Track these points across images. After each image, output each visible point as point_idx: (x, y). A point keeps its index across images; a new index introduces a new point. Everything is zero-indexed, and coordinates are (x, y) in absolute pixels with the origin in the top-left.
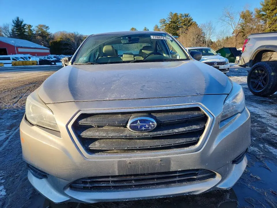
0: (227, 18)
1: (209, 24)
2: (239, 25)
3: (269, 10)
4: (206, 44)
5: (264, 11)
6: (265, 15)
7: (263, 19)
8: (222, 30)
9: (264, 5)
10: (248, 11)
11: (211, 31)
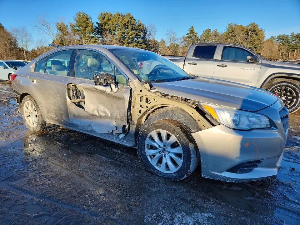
0: (44, 27)
1: (24, 29)
2: (57, 36)
3: (82, 26)
4: (24, 53)
5: (78, 27)
6: (80, 30)
7: (78, 34)
8: (41, 38)
9: (77, 21)
10: (63, 24)
11: (27, 38)
